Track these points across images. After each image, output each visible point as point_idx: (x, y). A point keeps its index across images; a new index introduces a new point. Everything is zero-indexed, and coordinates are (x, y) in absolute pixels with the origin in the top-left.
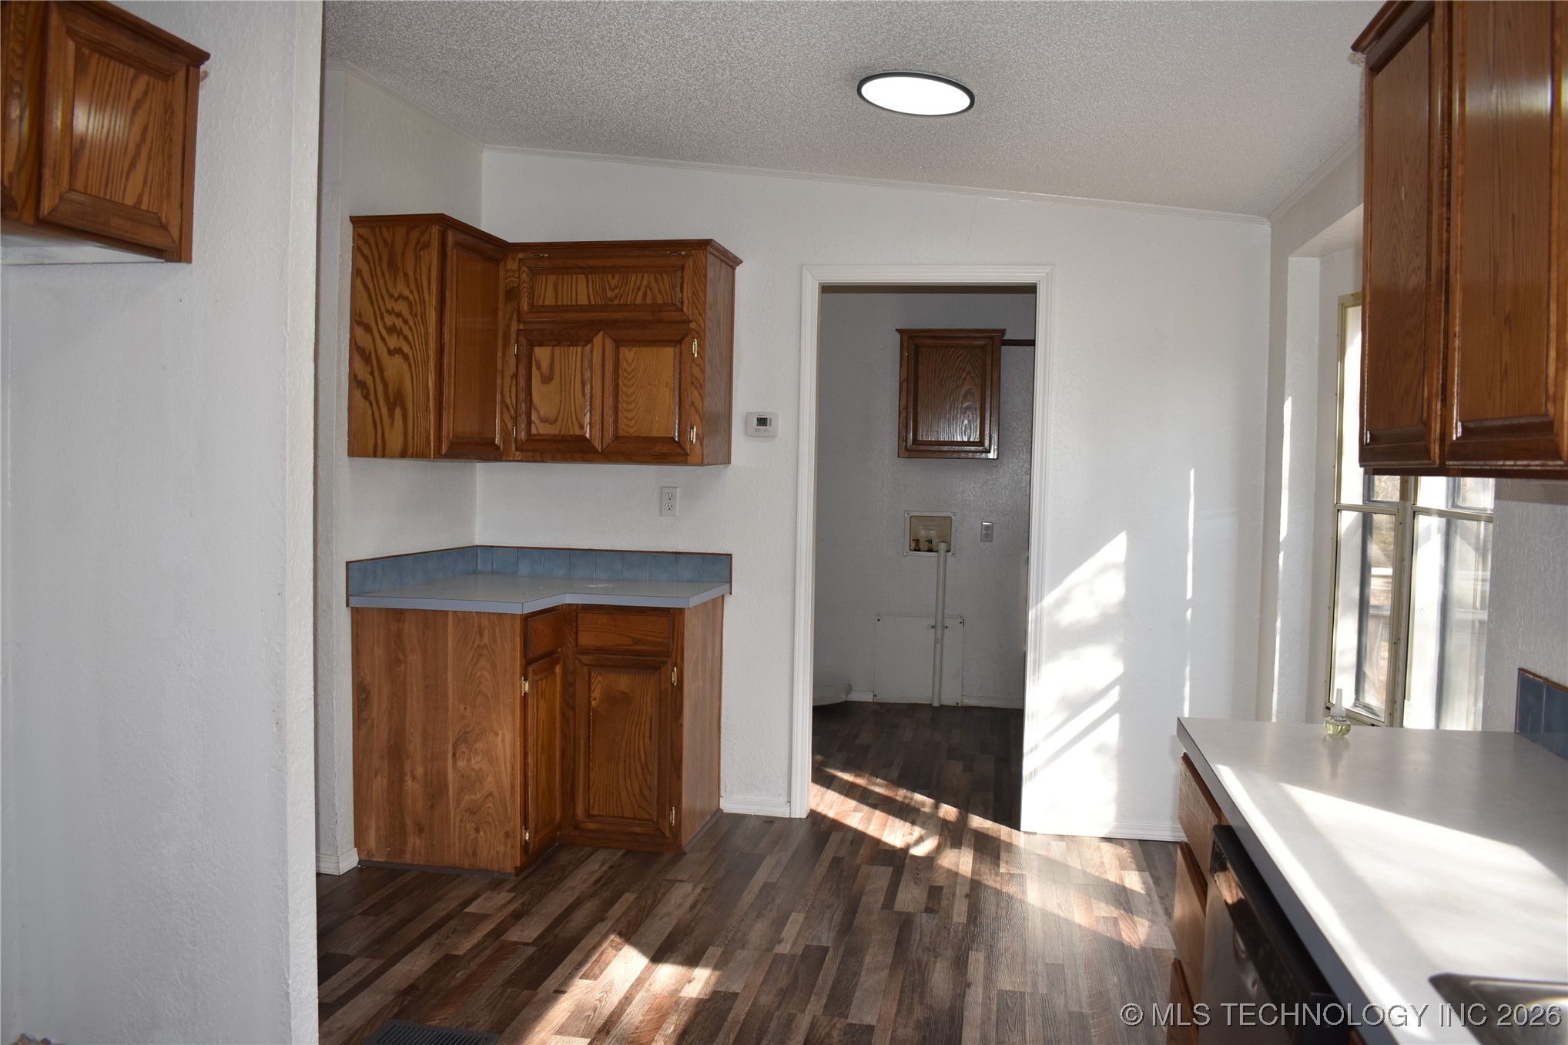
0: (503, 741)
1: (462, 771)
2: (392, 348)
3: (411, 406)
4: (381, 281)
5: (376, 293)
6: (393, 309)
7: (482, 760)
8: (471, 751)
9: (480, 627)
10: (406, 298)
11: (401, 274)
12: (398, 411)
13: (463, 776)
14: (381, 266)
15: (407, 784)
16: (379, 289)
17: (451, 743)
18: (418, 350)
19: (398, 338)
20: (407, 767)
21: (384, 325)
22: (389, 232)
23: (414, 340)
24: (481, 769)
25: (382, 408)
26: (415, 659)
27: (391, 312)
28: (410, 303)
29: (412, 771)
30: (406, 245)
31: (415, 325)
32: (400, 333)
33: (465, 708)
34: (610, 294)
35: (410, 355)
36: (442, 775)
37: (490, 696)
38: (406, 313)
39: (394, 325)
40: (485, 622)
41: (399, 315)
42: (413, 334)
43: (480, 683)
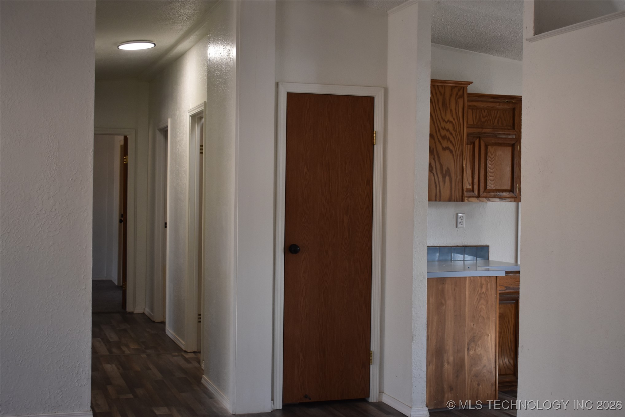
0: (491, 338)
1: (472, 356)
2: (444, 147)
3: (454, 175)
4: (438, 112)
5: (436, 118)
6: (445, 127)
7: (481, 349)
8: (476, 346)
9: (481, 284)
10: (451, 122)
11: (449, 110)
12: (447, 178)
13: (472, 359)
14: (438, 105)
15: (445, 366)
16: (438, 116)
17: (467, 343)
18: (457, 148)
19: (448, 142)
20: (445, 358)
21: (441, 135)
22: (442, 88)
23: (455, 143)
24: (481, 354)
25: (439, 177)
26: (450, 303)
27: (444, 129)
28: (453, 125)
29: (447, 360)
30: (451, 95)
31: (456, 135)
32: (448, 139)
33: (474, 325)
34: (483, 120)
35: (453, 151)
36: (462, 360)
37: (485, 318)
38: (451, 129)
39: (445, 135)
40: (483, 282)
41: (448, 130)
42: (455, 140)
43: (480, 311)
